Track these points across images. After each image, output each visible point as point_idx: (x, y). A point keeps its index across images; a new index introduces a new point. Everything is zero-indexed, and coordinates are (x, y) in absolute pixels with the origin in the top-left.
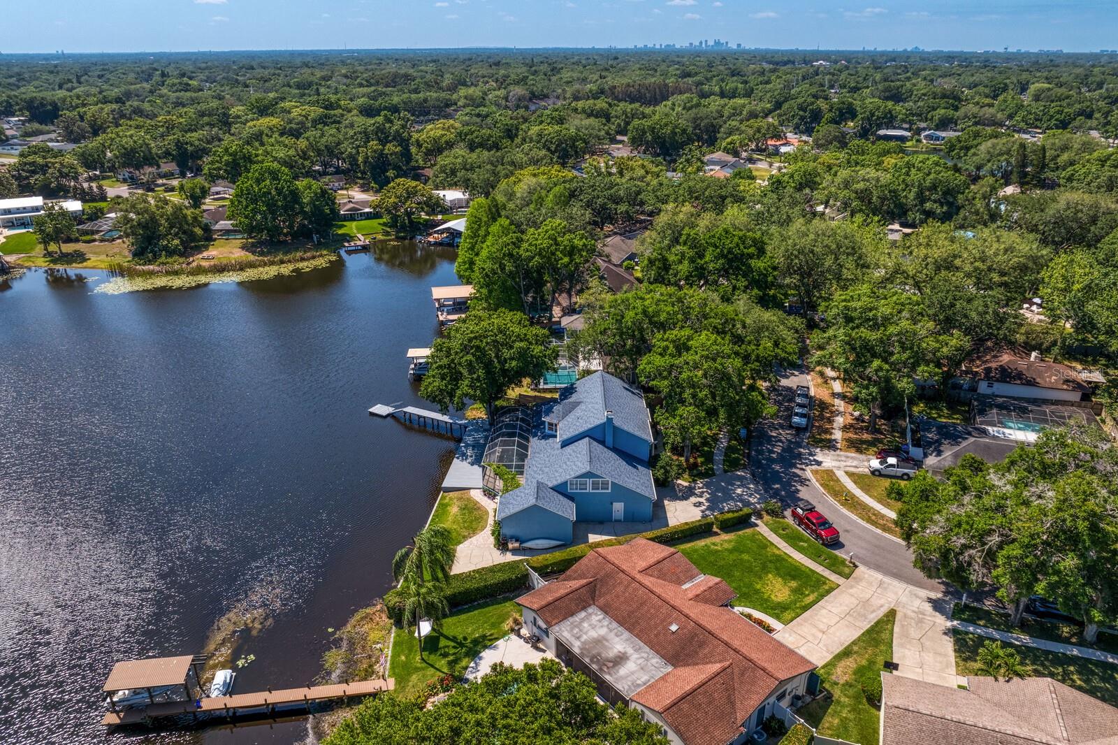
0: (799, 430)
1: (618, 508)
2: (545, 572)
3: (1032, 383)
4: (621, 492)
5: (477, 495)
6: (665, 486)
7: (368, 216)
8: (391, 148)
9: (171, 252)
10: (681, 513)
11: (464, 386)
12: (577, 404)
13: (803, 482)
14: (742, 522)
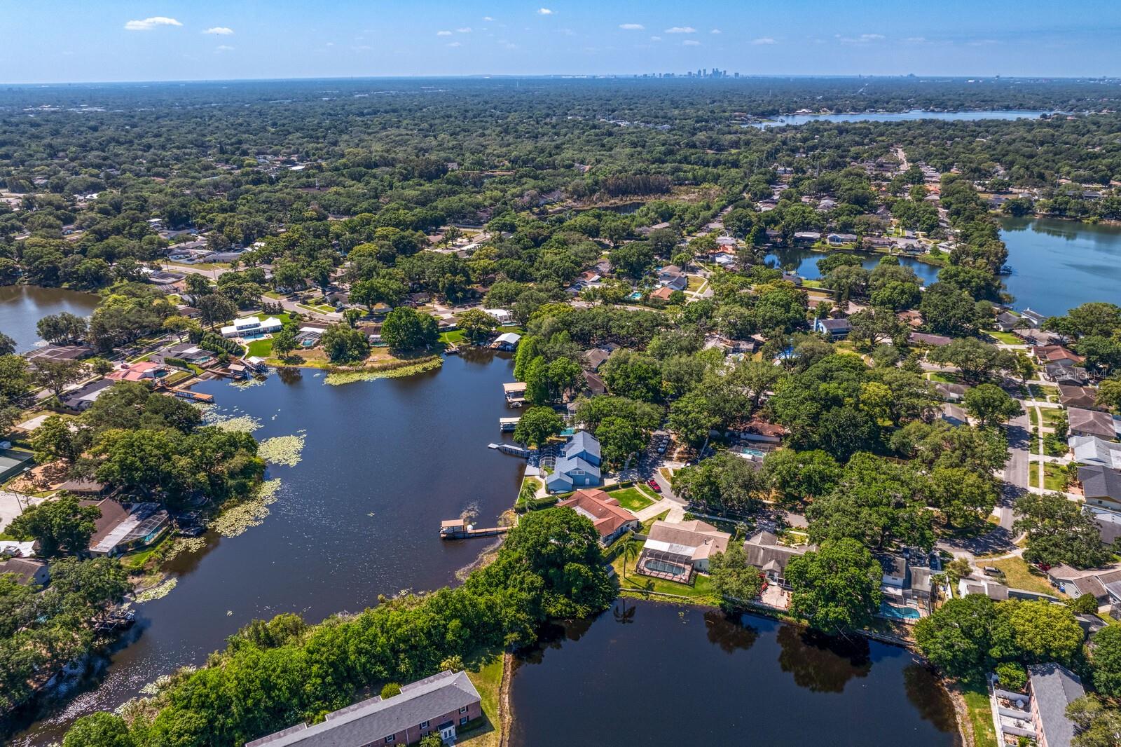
0: (661, 453)
1: (587, 480)
2: (562, 498)
3: (761, 434)
4: (588, 475)
5: (538, 478)
6: (605, 474)
7: (453, 329)
10: (609, 482)
11: (531, 438)
12: (573, 443)
13: (655, 472)
14: (630, 485)
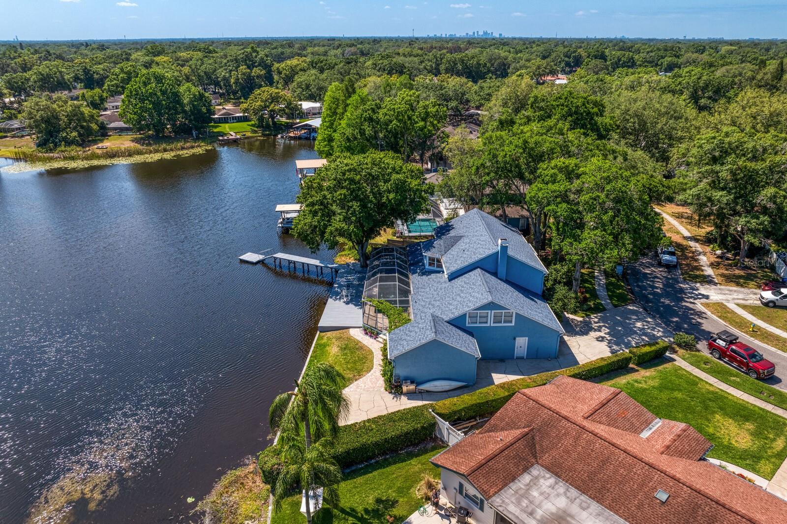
0: (671, 267)
1: (522, 343)
4: (525, 325)
5: (357, 334)
7: (239, 119)
8: (256, 71)
9: (69, 143)
12: (458, 238)
14: (658, 357)
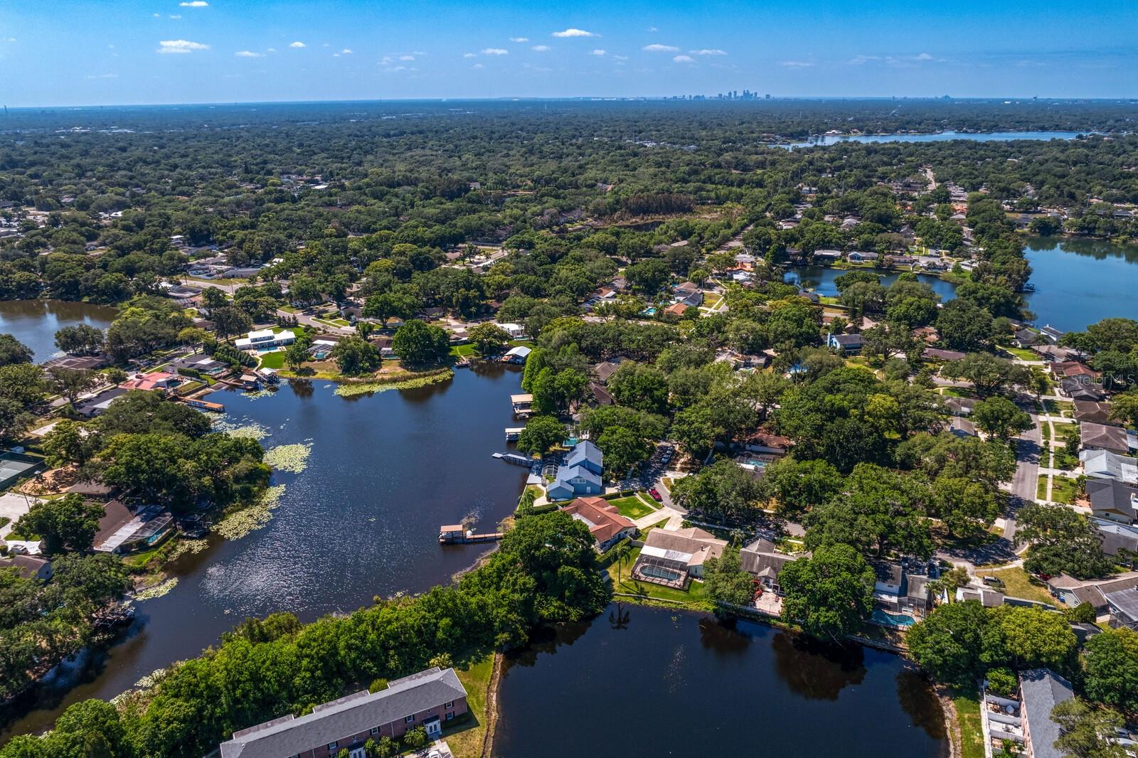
0: (664, 464)
1: (589, 489)
3: (766, 445)
4: (589, 483)
5: (540, 486)
6: (606, 483)
7: (465, 343)
8: (473, 293)
9: (365, 371)
10: (610, 491)
11: (534, 447)
12: (576, 452)
13: (657, 482)
14: (631, 494)
